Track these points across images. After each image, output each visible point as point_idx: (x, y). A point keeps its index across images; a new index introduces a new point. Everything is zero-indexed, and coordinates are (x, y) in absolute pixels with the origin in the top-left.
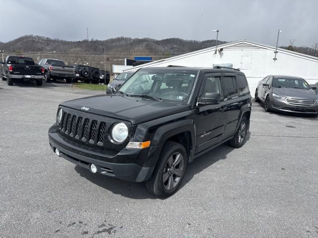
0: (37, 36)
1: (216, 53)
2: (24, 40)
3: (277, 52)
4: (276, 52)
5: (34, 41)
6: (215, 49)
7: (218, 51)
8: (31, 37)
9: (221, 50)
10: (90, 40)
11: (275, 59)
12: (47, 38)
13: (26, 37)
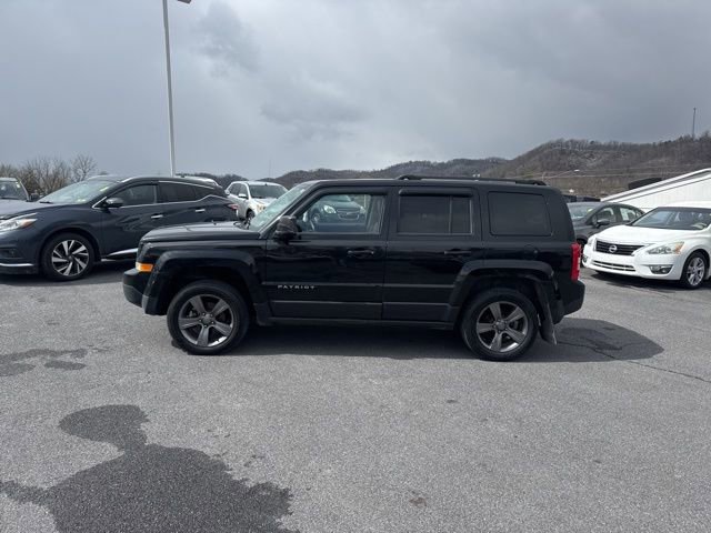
0: (572, 141)
2: (545, 152)
5: (563, 152)
8: (559, 143)
10: (698, 135)
12: (592, 142)
13: (550, 145)
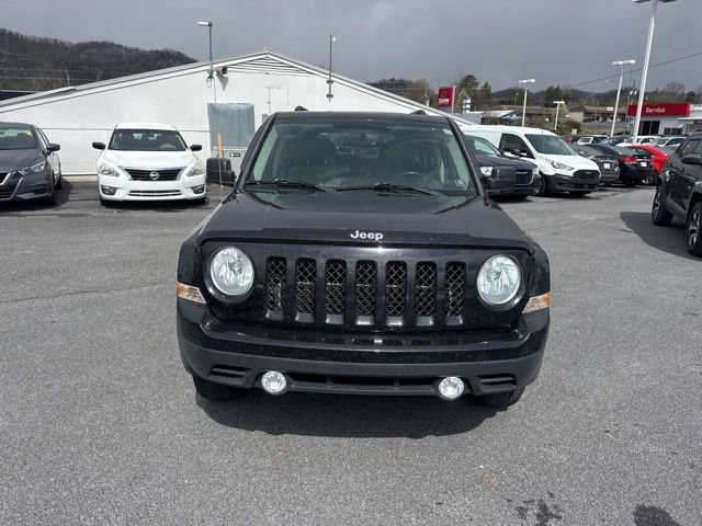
1: (211, 77)
3: (332, 82)
4: (330, 82)
6: (208, 67)
7: (215, 73)
9: (224, 70)
11: (330, 96)
